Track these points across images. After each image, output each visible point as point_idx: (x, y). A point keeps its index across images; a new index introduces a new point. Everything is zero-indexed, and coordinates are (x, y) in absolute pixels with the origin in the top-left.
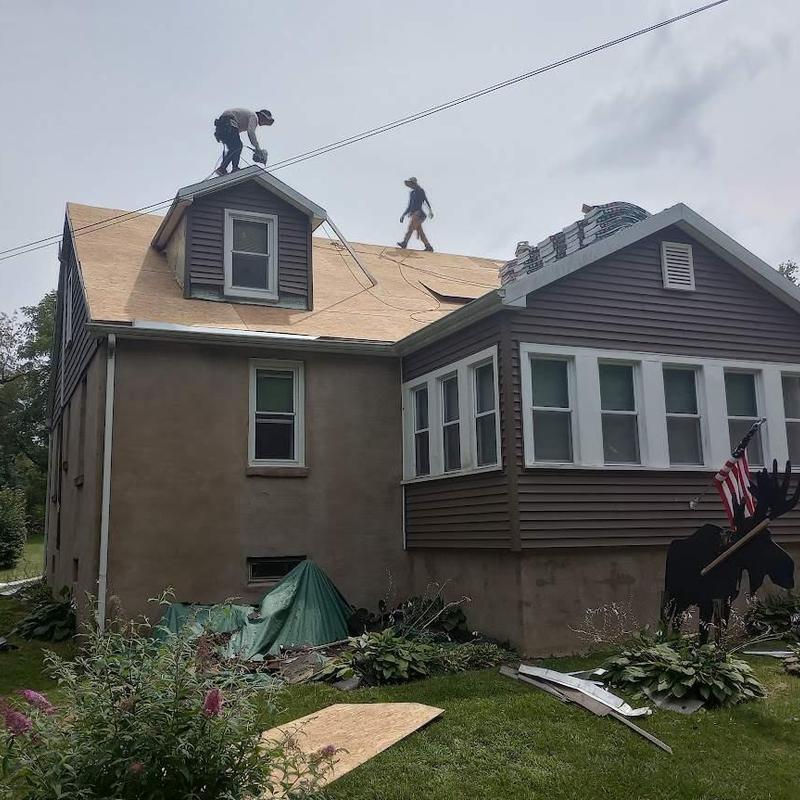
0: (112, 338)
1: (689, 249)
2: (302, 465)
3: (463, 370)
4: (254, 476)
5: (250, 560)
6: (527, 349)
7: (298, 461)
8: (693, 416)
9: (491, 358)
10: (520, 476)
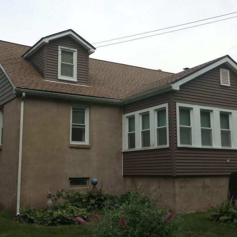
0: (24, 94)
1: (228, 72)
2: (88, 144)
3: (152, 111)
4: (72, 147)
5: (70, 179)
6: (178, 105)
7: (86, 142)
8: (228, 130)
9: (165, 107)
10: (176, 150)
